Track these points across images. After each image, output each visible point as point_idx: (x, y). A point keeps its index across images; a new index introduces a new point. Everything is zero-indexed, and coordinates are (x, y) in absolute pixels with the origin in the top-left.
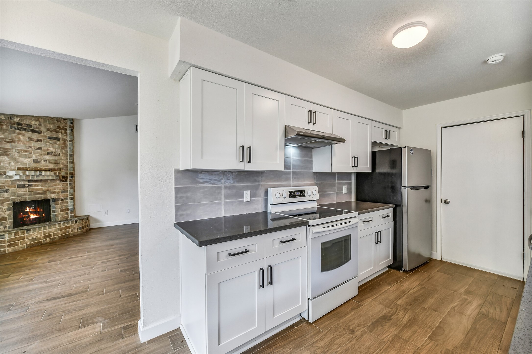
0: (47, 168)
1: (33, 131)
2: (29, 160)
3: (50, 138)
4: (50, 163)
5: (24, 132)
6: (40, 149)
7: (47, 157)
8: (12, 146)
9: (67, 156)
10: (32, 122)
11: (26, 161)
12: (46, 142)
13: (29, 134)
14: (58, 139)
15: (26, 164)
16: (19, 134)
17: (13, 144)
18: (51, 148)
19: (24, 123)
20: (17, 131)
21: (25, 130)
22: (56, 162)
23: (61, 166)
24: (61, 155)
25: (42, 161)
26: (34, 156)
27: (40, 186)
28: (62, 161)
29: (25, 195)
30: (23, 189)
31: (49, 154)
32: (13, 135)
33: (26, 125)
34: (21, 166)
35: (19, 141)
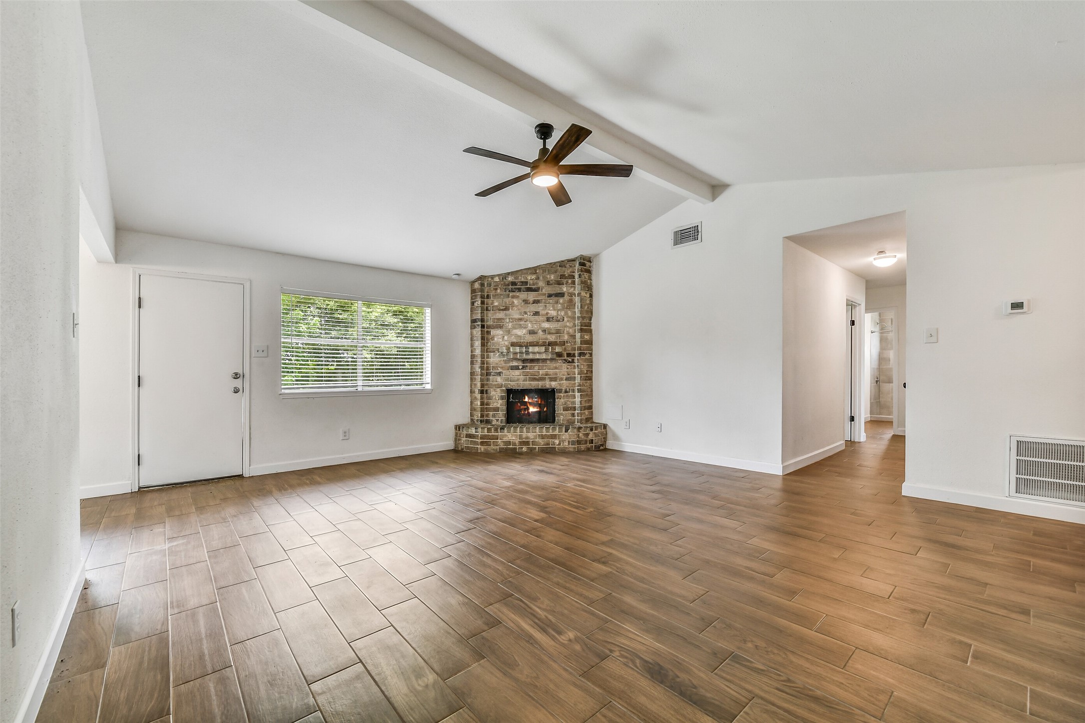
0: (546, 342)
1: (530, 290)
2: (524, 331)
3: (550, 296)
4: (549, 333)
5: (518, 294)
6: (536, 313)
7: (546, 325)
8: (505, 315)
9: (575, 321)
10: (528, 277)
11: (520, 332)
12: (545, 303)
13: (523, 295)
14: (561, 295)
15: (520, 337)
16: (513, 297)
17: (506, 312)
18: (551, 310)
19: (519, 280)
20: (511, 294)
21: (519, 290)
22: (558, 332)
23: (566, 337)
24: (566, 319)
25: (540, 331)
26: (529, 325)
27: (536, 368)
28: (567, 330)
29: (518, 380)
30: (517, 372)
31: (548, 320)
32: (507, 300)
33: (522, 282)
34: (515, 340)
35: (513, 306)
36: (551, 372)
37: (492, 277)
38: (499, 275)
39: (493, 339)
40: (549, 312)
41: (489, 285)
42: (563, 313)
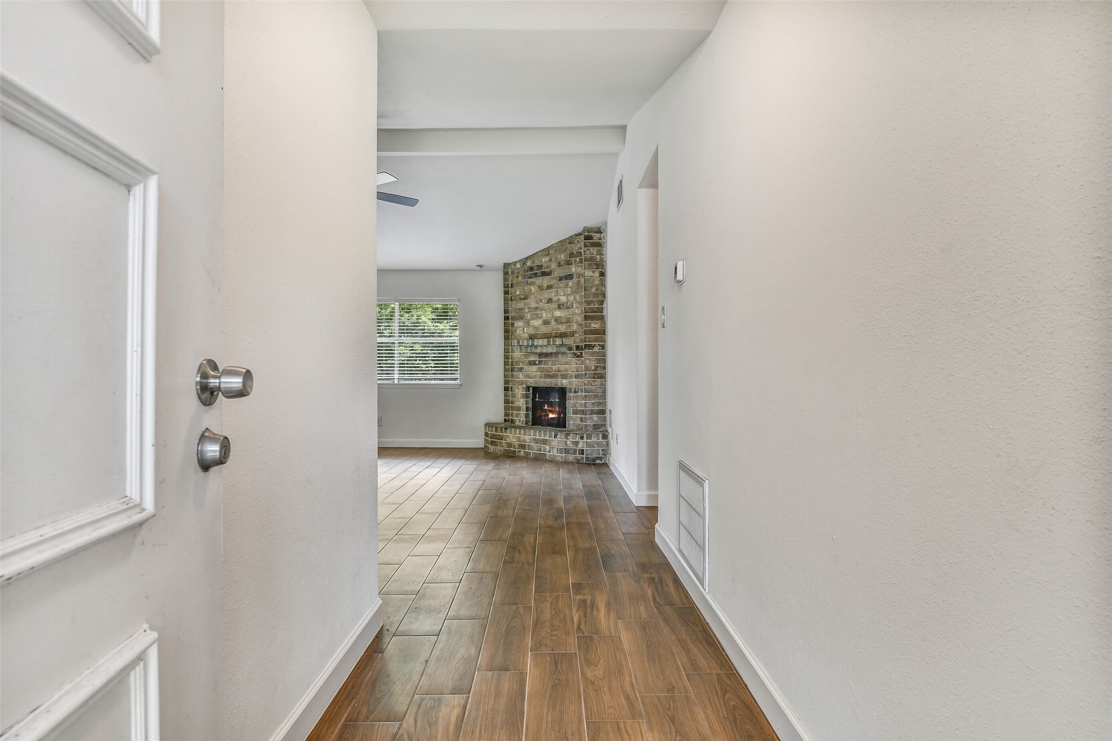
0: (557, 333)
1: (544, 274)
2: (540, 321)
3: (561, 279)
4: (561, 323)
5: (535, 280)
7: (558, 313)
8: (525, 304)
9: (582, 307)
10: (543, 260)
11: (537, 323)
12: (556, 288)
13: (538, 281)
14: (570, 277)
15: (537, 327)
16: (531, 284)
17: (526, 301)
18: (562, 296)
19: (536, 264)
20: (530, 280)
21: (536, 275)
22: (568, 321)
23: (575, 327)
24: (574, 305)
25: (553, 320)
26: (544, 314)
27: (550, 363)
28: (576, 318)
29: (535, 377)
30: (534, 368)
31: (559, 307)
32: (526, 288)
33: (538, 266)
34: (532, 332)
35: (531, 294)
36: (563, 367)
37: (515, 263)
38: (520, 261)
39: (516, 331)
40: (560, 297)
41: (513, 273)
42: (572, 298)
